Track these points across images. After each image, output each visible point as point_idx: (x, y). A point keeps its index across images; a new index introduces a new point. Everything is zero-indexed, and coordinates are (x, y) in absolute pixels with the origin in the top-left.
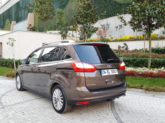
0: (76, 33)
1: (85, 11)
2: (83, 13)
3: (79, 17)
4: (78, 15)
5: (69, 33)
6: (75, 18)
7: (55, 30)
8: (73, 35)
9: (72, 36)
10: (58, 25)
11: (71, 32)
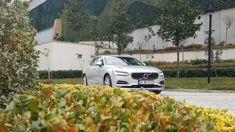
0: (113, 44)
1: (120, 21)
2: (118, 23)
4: (113, 25)
6: (110, 28)
7: (88, 40)
9: (109, 47)
10: (91, 35)
11: (107, 43)
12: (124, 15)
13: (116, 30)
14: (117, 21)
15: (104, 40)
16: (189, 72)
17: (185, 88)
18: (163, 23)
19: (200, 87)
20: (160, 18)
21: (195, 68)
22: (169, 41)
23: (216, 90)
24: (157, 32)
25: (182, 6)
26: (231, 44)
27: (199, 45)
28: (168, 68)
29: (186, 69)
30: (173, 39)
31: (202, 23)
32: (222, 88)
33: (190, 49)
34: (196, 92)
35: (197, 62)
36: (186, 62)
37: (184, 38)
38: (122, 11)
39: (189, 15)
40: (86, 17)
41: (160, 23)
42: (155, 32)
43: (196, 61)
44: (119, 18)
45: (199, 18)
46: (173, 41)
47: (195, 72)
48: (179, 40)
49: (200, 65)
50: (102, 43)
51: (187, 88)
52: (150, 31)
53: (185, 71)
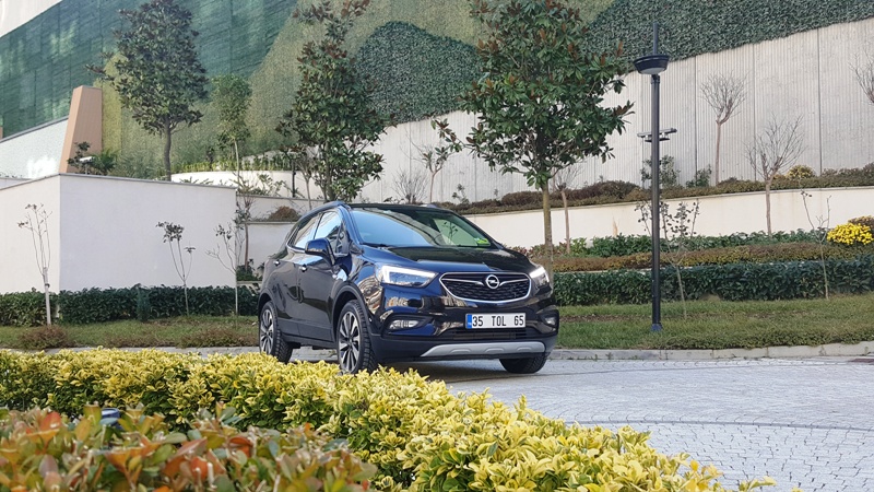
0: (307, 182)
1: (329, 97)
2: (322, 104)
3: (308, 116)
5: (274, 182)
6: (291, 123)
8: (294, 191)
9: (291, 195)
11: (287, 176)
15: (272, 169)
16: (588, 285)
17: (572, 347)
18: (489, 103)
19: (627, 341)
20: (478, 88)
22: (514, 169)
23: (682, 348)
24: (468, 138)
27: (621, 184)
30: (526, 164)
31: (629, 106)
32: (703, 342)
33: (591, 199)
34: (610, 357)
36: (582, 249)
37: (566, 159)
41: (476, 103)
42: (462, 138)
43: (616, 244)
44: (327, 85)
45: (618, 87)
46: (526, 170)
47: (608, 283)
48: (551, 166)
49: (629, 258)
50: (263, 178)
51: (580, 346)
52: (442, 135)
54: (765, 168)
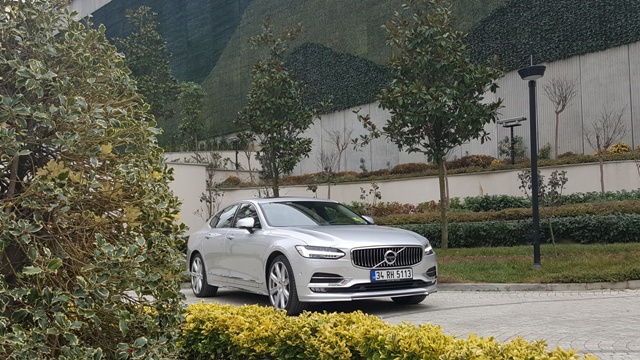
0: (249, 158)
1: (273, 99)
5: (223, 159)
6: (246, 117)
8: (237, 165)
9: (235, 168)
11: (231, 155)
12: (284, 80)
13: (264, 122)
14: (265, 99)
15: (221, 149)
16: (470, 232)
17: (477, 281)
18: (401, 102)
19: (519, 277)
20: (390, 91)
21: (484, 221)
22: (417, 150)
23: (563, 282)
24: (384, 128)
25: (448, 59)
26: (569, 154)
27: (484, 158)
28: (411, 223)
29: (460, 224)
30: (426, 146)
31: (500, 102)
32: (579, 278)
33: (463, 169)
34: (508, 290)
35: (485, 204)
36: (456, 205)
37: (455, 141)
38: (279, 70)
39: (468, 81)
40: (174, 88)
41: (391, 103)
42: (380, 128)
43: (483, 202)
44: (271, 91)
45: (494, 88)
46: (426, 150)
47: (485, 230)
48: (445, 147)
49: (499, 212)
50: (215, 157)
51: (483, 281)
52: (365, 126)
53: (458, 230)
54: (599, 146)
